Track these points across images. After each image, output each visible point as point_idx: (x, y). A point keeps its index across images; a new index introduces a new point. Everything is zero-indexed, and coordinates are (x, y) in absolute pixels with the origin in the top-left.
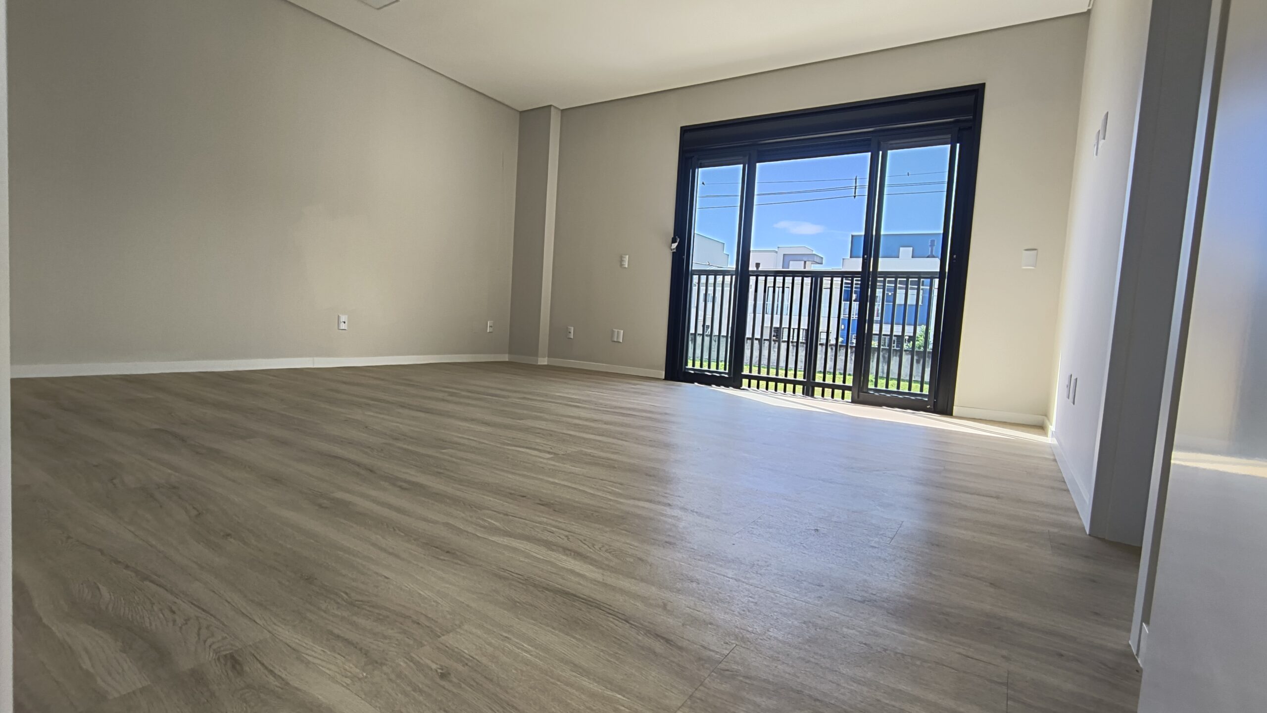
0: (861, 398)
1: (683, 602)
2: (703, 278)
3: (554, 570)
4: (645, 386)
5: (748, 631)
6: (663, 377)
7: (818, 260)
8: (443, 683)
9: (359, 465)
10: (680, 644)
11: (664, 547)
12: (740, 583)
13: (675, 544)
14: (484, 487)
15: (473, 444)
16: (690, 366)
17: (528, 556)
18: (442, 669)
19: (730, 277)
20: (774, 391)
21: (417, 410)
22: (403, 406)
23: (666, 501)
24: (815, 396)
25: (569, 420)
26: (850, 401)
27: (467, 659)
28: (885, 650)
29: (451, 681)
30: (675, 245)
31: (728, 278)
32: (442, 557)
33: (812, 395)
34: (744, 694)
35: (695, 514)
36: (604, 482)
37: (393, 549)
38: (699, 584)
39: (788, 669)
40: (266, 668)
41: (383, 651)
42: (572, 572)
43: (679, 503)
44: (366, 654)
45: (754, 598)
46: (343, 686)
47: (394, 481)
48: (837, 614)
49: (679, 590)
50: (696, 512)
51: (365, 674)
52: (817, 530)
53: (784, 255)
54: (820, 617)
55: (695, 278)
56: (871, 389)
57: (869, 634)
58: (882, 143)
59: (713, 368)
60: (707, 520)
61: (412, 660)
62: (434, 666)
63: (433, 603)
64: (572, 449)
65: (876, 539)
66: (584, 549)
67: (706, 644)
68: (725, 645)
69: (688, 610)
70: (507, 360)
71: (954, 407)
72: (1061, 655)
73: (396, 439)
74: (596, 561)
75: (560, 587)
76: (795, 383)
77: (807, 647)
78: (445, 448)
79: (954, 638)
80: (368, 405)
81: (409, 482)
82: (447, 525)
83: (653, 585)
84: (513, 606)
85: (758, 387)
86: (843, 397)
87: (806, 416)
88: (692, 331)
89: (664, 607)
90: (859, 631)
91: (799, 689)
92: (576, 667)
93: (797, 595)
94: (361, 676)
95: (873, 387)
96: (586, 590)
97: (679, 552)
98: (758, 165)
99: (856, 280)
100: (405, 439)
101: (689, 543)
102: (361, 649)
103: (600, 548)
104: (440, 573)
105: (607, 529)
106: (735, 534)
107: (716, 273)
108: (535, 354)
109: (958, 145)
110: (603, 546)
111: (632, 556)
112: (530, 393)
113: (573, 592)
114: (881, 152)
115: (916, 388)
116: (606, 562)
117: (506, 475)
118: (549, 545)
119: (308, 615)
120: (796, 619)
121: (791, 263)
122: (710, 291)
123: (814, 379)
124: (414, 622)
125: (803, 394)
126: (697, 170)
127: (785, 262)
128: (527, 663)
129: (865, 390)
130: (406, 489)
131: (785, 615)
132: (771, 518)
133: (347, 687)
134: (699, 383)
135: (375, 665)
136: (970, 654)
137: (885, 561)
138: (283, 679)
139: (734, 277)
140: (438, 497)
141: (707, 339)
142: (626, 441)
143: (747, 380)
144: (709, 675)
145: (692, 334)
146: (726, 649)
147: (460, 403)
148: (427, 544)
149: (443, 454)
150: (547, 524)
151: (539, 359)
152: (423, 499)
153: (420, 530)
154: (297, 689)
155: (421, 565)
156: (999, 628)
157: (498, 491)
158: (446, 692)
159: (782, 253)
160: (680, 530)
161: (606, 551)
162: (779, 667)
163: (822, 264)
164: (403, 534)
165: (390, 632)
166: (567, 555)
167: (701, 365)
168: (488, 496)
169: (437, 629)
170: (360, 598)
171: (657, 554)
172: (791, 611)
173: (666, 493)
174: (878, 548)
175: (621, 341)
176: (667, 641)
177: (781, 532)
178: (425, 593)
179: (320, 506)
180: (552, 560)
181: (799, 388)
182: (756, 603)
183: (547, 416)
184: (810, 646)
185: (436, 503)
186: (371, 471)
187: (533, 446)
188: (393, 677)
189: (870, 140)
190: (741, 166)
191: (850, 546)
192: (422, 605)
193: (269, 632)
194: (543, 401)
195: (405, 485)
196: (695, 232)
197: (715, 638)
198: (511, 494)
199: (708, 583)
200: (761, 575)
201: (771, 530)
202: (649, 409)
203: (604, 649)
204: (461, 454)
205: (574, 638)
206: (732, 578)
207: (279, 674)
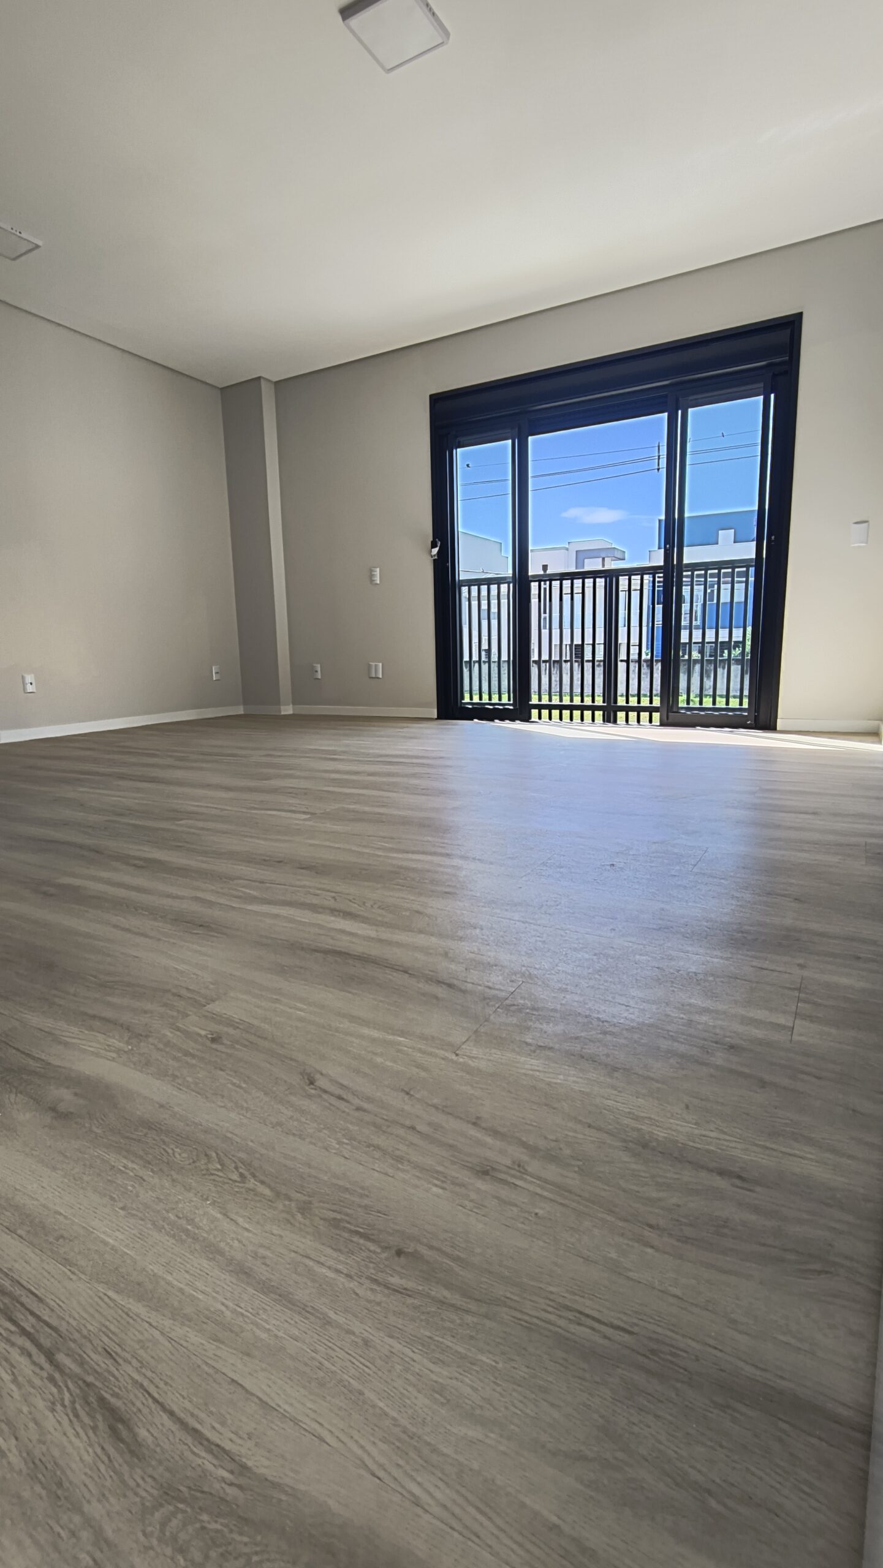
0: (670, 720)
1: (465, 948)
2: (474, 589)
3: (322, 932)
4: (415, 728)
5: (535, 968)
6: (436, 717)
7: (619, 555)
8: (214, 1046)
9: (81, 847)
10: (463, 988)
11: (443, 898)
12: (527, 925)
13: (455, 893)
14: (232, 856)
15: (214, 812)
16: (467, 699)
17: (291, 920)
18: (212, 1034)
19: (506, 585)
20: (569, 721)
21: (140, 781)
22: (122, 777)
23: (443, 851)
24: (618, 722)
25: (327, 775)
26: (658, 724)
27: (237, 1023)
28: (678, 971)
29: (223, 1044)
30: (435, 551)
31: (504, 588)
32: (195, 932)
33: (615, 722)
34: (530, 1023)
35: (477, 861)
36: (371, 838)
37: (139, 928)
38: (482, 929)
39: (577, 998)
40: (23, 1053)
41: (146, 1025)
42: (343, 931)
43: (459, 852)
44: (128, 1029)
45: (542, 937)
46: (109, 1060)
47: (126, 860)
48: (630, 944)
49: (461, 938)
50: (479, 860)
51: (130, 1047)
52: (613, 865)
53: (577, 551)
54: (612, 948)
55: (465, 590)
56: (682, 708)
57: (663, 958)
58: (680, 399)
59: (495, 699)
60: (491, 866)
61: (178, 1029)
62: (203, 1033)
63: (192, 976)
64: (332, 807)
65: (678, 868)
66: (354, 908)
67: (490, 984)
68: (511, 984)
69: (472, 956)
70: (242, 713)
71: (779, 721)
72: (859, 958)
73: (121, 815)
74: (367, 918)
75: (330, 947)
76: (593, 709)
77: (597, 976)
78: (181, 820)
79: (750, 953)
80: (79, 780)
81: (145, 860)
82: (197, 899)
83: (432, 935)
84: (282, 971)
85: (550, 718)
86: (651, 721)
87: (609, 746)
88: (466, 658)
89: (446, 954)
90: (652, 957)
91: (587, 1014)
92: (353, 1019)
93: (589, 930)
94: (126, 1049)
95: (685, 705)
96: (359, 948)
97: (460, 901)
98: (530, 438)
99: (659, 577)
100: (130, 814)
101: (471, 891)
102: (122, 1025)
103: (372, 906)
104: (195, 947)
105: (379, 886)
106: (522, 877)
107: (489, 582)
108: (277, 702)
109: (772, 396)
110: (375, 904)
111: (407, 909)
112: (275, 749)
113: (346, 951)
114: (680, 412)
115: (734, 703)
116: (380, 919)
117: (257, 841)
118: (314, 908)
119: (57, 1000)
120: (586, 952)
121: (586, 561)
122: (484, 606)
123: (616, 701)
124: (174, 995)
125: (604, 721)
126: (454, 451)
127: (579, 562)
128: (301, 1019)
129: (674, 710)
130: (142, 867)
131: (575, 950)
132: (562, 858)
133: (113, 1060)
134: (479, 719)
135: (141, 1038)
136: (765, 966)
137: (685, 887)
138: (43, 1060)
139: (511, 585)
140: (183, 872)
141: (485, 667)
142: (395, 792)
143: (537, 711)
144: (495, 1012)
145: (466, 662)
146: (512, 987)
147: (192, 768)
148: (176, 920)
149: (181, 825)
150: (310, 887)
151: (282, 707)
152: (165, 875)
153: (165, 907)
154: (60, 1067)
155: (172, 940)
156: (798, 940)
157: (249, 859)
158: (218, 1053)
159: (574, 548)
160: (461, 879)
161: (379, 907)
162: (568, 997)
163: (624, 559)
164: (147, 913)
165: (149, 1006)
166: (335, 916)
167: (481, 698)
168: (239, 865)
169: (201, 999)
170: (111, 979)
171: (435, 905)
172: (581, 946)
173: (443, 843)
174: (678, 876)
175: (381, 677)
176: (450, 986)
177: (573, 870)
178: (182, 967)
179: (45, 893)
180: (320, 922)
181: (599, 714)
182: (544, 941)
183: (298, 773)
184: (600, 975)
185: (180, 878)
186: (97, 852)
187: (286, 807)
188: (161, 1046)
189: (666, 396)
190: (509, 442)
191: (649, 877)
192: (181, 979)
193: (17, 1019)
194: (292, 756)
195: (141, 863)
196: (460, 530)
197: (500, 978)
198: (265, 860)
199: (492, 928)
200: (550, 914)
201: (562, 870)
202: (420, 754)
203: (382, 999)
204: (201, 824)
205: (350, 992)
206: (518, 921)
207: (37, 1056)
